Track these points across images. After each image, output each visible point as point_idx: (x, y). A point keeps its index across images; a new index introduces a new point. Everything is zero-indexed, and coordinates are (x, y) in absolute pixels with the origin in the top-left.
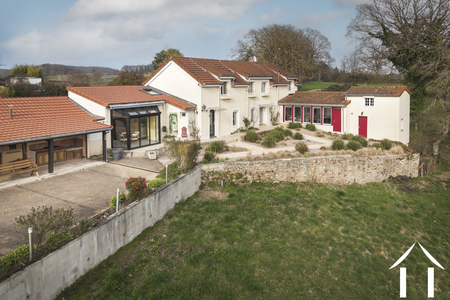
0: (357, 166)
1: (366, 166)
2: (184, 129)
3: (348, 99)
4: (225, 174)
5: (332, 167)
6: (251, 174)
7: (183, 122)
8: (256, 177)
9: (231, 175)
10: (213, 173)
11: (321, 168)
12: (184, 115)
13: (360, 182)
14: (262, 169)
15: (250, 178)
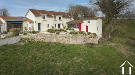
0: (74, 39)
1: (77, 39)
2: (30, 28)
3: (83, 21)
4: (28, 39)
5: (65, 39)
6: (36, 39)
7: (30, 26)
8: (38, 40)
9: (30, 39)
10: (24, 38)
11: (61, 39)
12: (30, 24)
13: (75, 44)
14: (40, 38)
15: (36, 40)
